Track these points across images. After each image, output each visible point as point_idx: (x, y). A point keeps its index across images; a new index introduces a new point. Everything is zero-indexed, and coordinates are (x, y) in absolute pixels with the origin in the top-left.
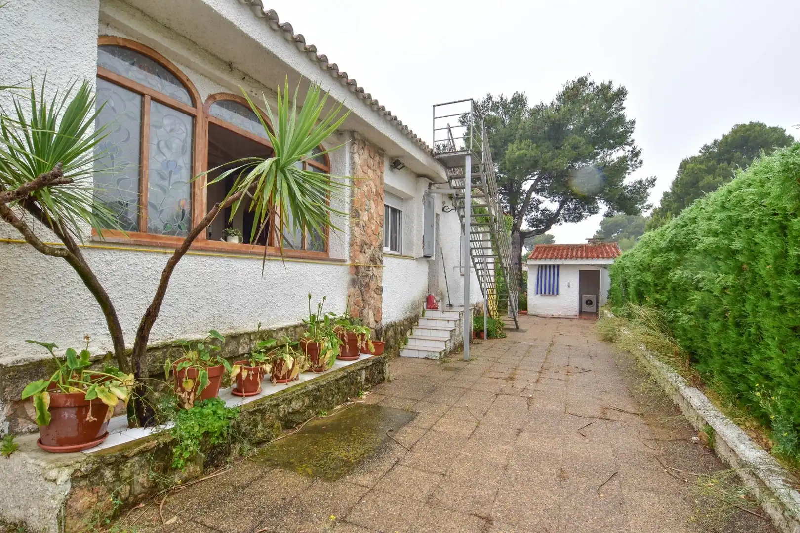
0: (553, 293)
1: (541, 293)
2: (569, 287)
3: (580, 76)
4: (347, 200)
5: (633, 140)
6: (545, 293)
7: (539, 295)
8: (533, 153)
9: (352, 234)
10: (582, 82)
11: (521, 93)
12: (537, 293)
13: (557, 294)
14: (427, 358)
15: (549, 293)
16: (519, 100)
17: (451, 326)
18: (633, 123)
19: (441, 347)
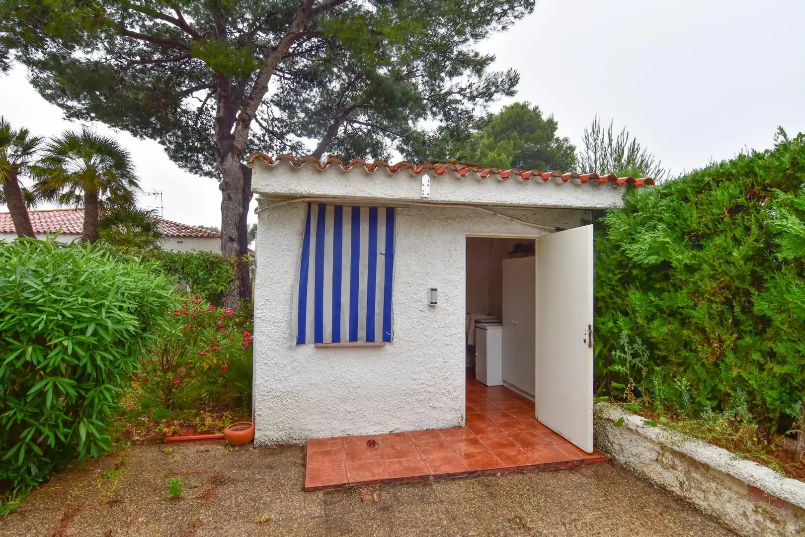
0: (370, 337)
1: (319, 338)
2: (433, 304)
6: (336, 337)
7: (309, 348)
12: (301, 340)
13: (387, 338)
15: (353, 337)
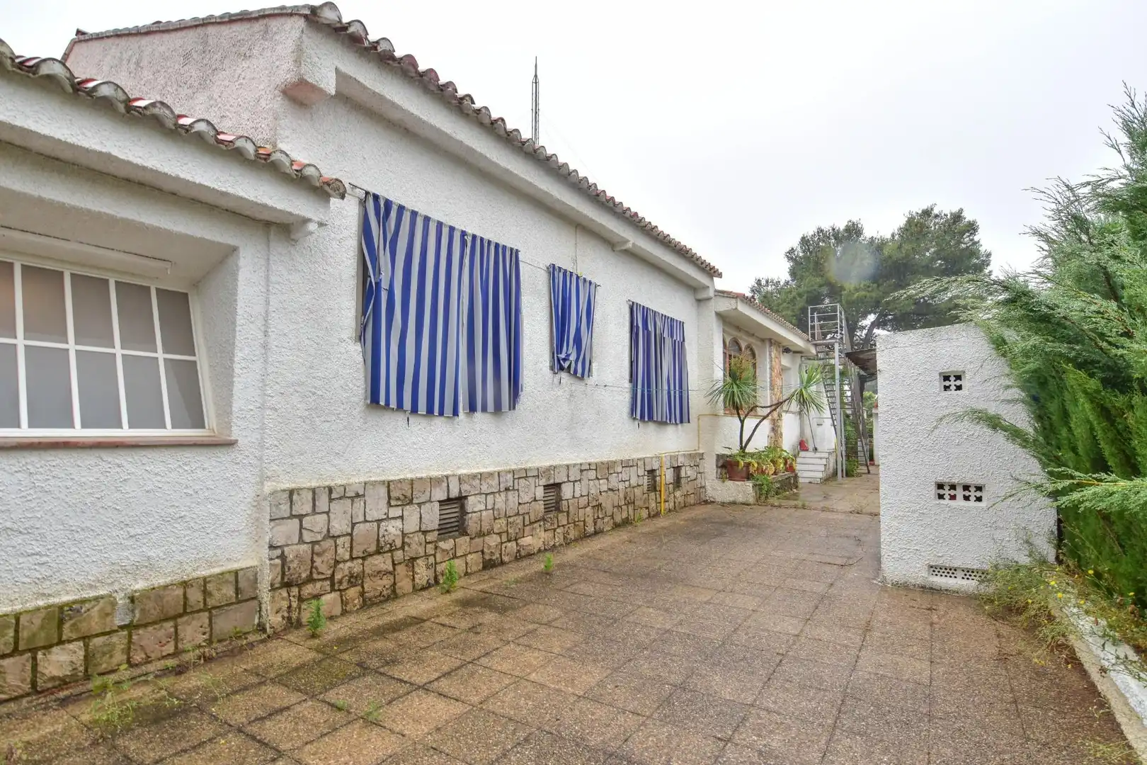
3: (925, 208)
4: (768, 380)
5: (990, 272)
8: (874, 295)
9: (771, 398)
10: (927, 213)
11: (855, 221)
14: (810, 483)
16: (853, 231)
17: (824, 462)
18: (989, 255)
19: (820, 475)
